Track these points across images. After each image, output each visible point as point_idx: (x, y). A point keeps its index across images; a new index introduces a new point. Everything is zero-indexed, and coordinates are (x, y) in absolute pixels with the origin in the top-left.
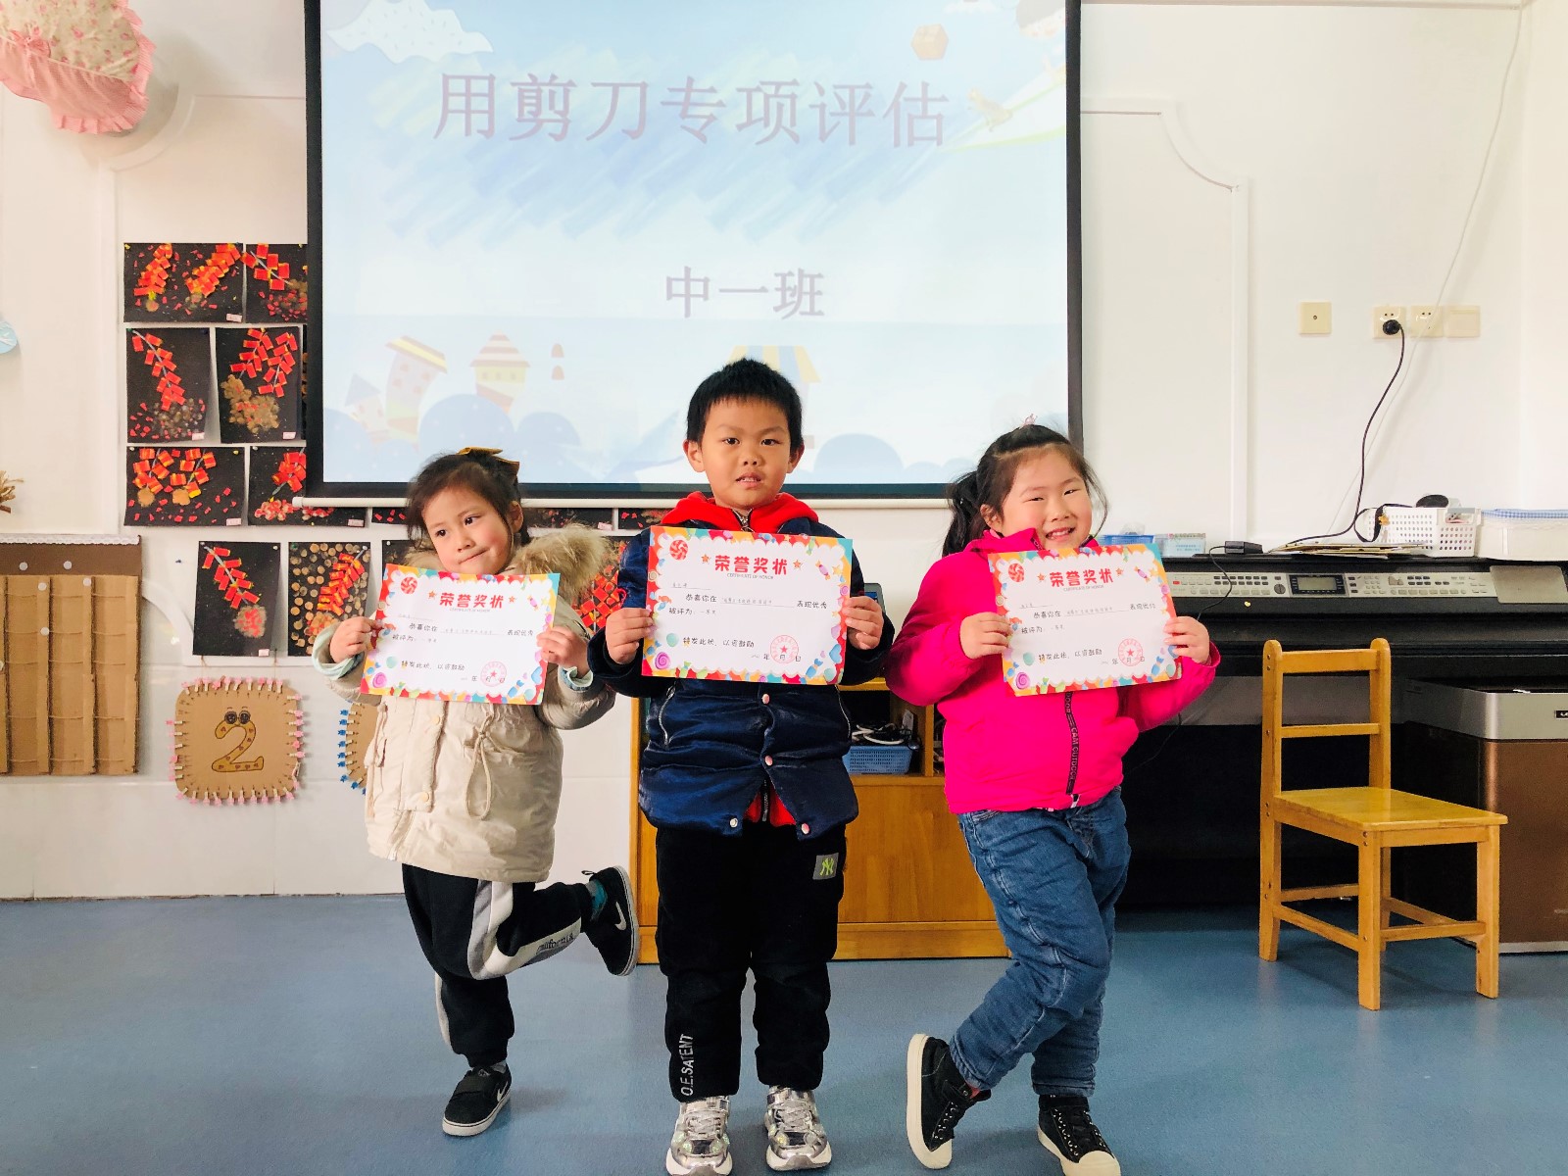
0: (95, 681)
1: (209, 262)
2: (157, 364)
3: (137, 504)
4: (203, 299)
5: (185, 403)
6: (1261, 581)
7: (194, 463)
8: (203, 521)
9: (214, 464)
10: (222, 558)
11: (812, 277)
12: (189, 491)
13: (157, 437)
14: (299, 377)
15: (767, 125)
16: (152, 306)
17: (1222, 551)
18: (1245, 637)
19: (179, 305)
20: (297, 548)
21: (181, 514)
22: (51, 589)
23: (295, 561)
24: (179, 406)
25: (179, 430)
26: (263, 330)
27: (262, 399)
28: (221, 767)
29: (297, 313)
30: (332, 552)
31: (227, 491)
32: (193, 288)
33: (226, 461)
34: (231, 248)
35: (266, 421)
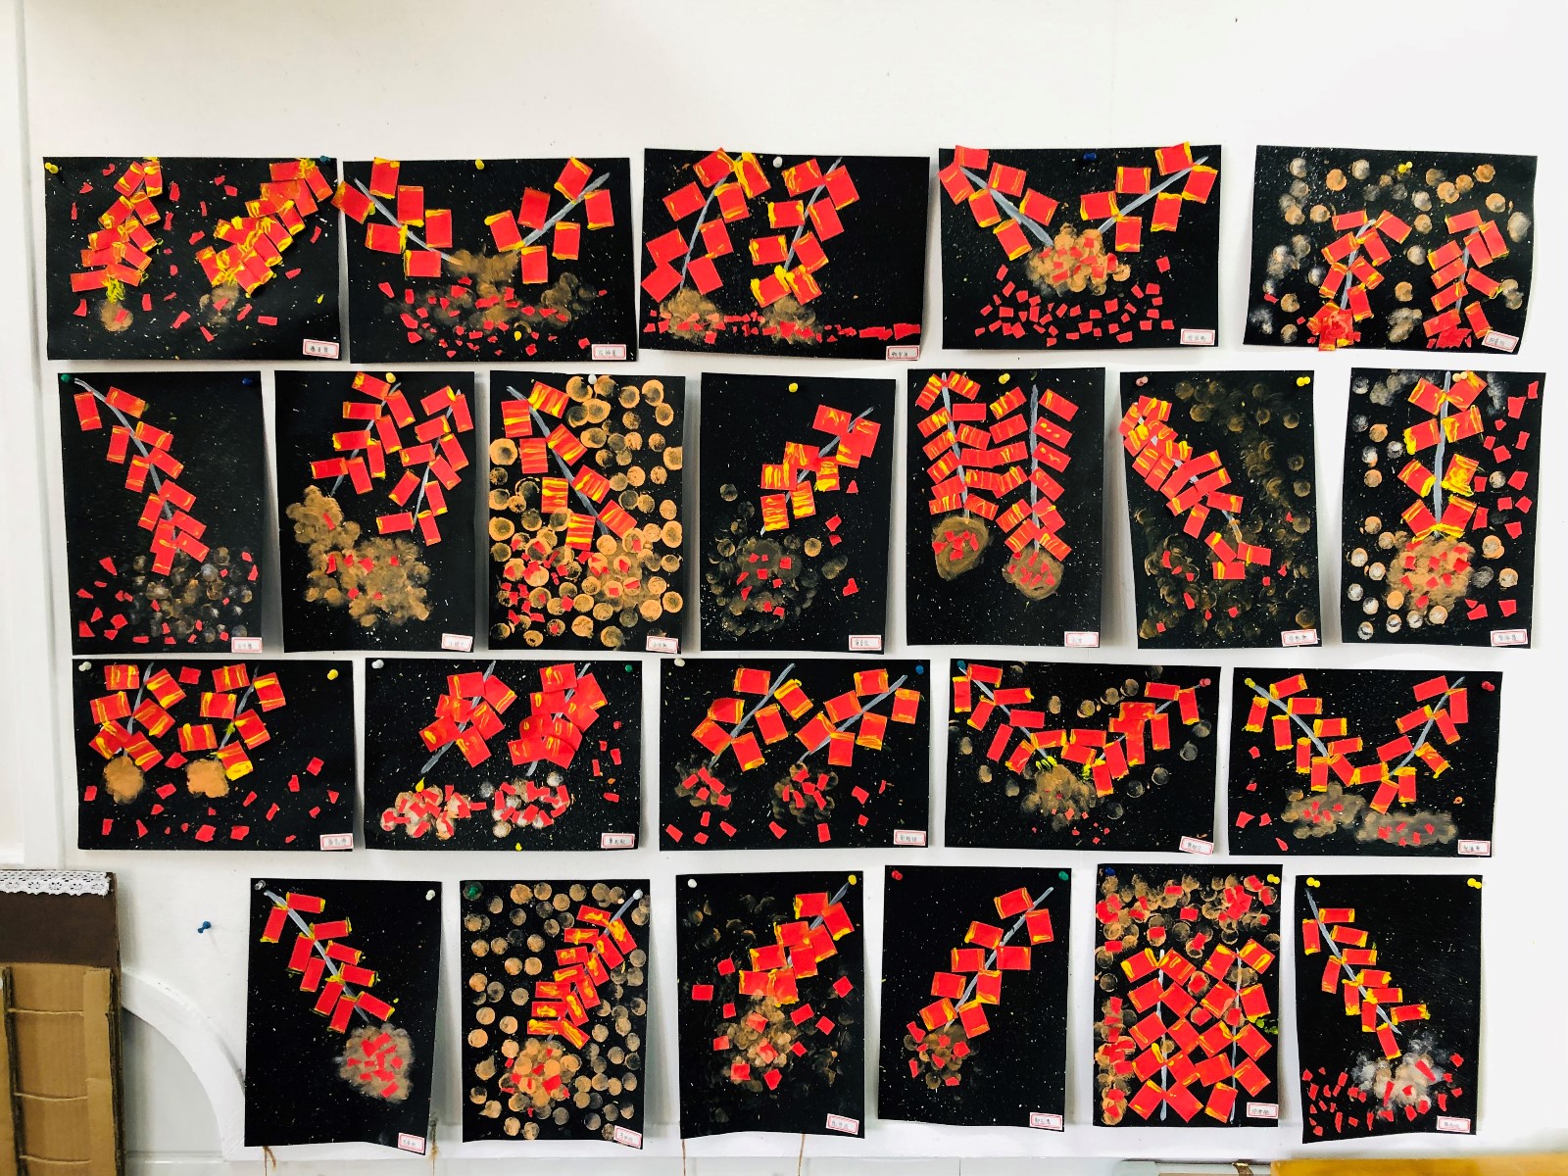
1: (253, 207)
2: (135, 462)
3: (105, 796)
4: (241, 302)
5: (209, 559)
7: (232, 699)
9: (282, 703)
10: (308, 918)
12: (226, 763)
13: (144, 640)
16: (116, 320)
19: (184, 316)
20: (480, 896)
21: (211, 821)
23: (475, 925)
24: (194, 566)
25: (199, 625)
26: (390, 378)
27: (388, 546)
30: (561, 903)
31: (315, 767)
32: (215, 272)
33: (309, 693)
34: (305, 170)
35: (397, 599)
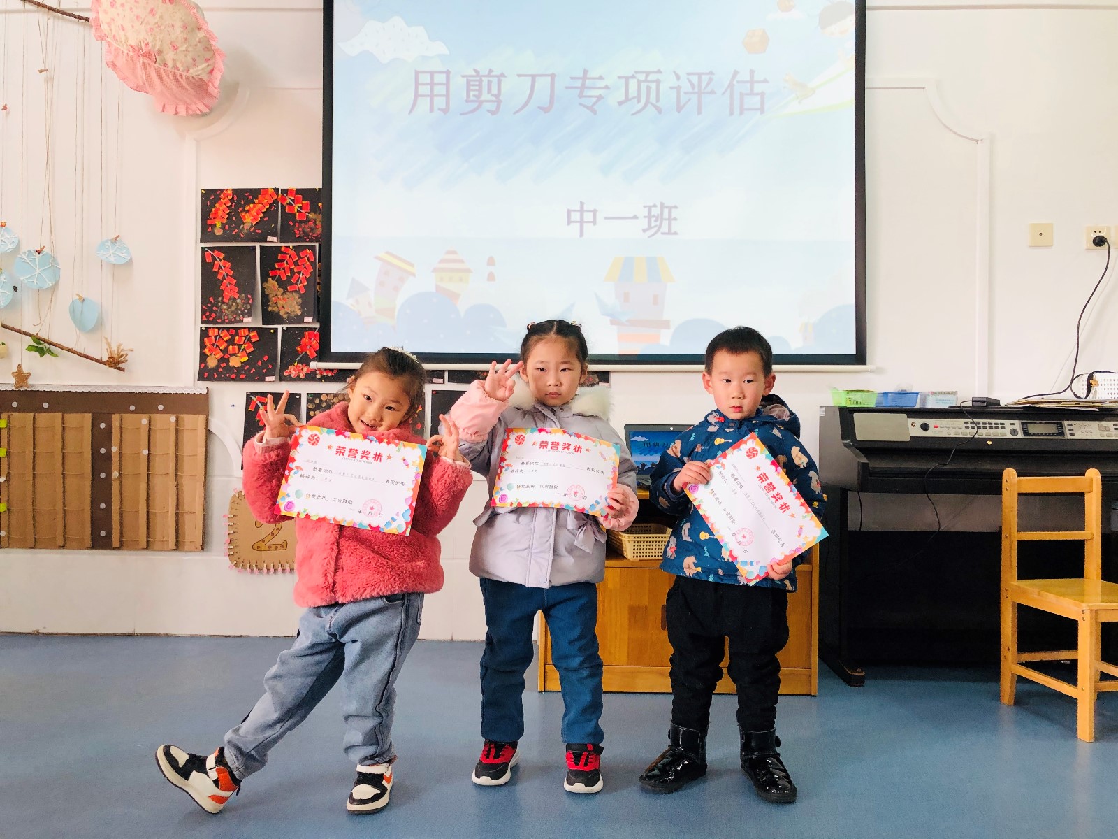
0: (177, 486)
1: (256, 201)
2: (220, 271)
3: (206, 366)
4: (252, 226)
5: (239, 297)
6: (999, 426)
7: (244, 338)
8: (250, 378)
9: (257, 339)
11: (670, 208)
12: (241, 357)
14: (315, 280)
15: (639, 101)
16: (218, 232)
17: (970, 404)
18: (987, 467)
19: (236, 230)
20: (312, 397)
21: (235, 373)
22: (150, 425)
23: (311, 406)
24: (235, 299)
25: (235, 315)
26: (291, 247)
27: (290, 294)
28: (258, 547)
29: (314, 235)
31: (266, 358)
32: (245, 219)
33: (265, 337)
34: (271, 191)
35: (293, 309)
